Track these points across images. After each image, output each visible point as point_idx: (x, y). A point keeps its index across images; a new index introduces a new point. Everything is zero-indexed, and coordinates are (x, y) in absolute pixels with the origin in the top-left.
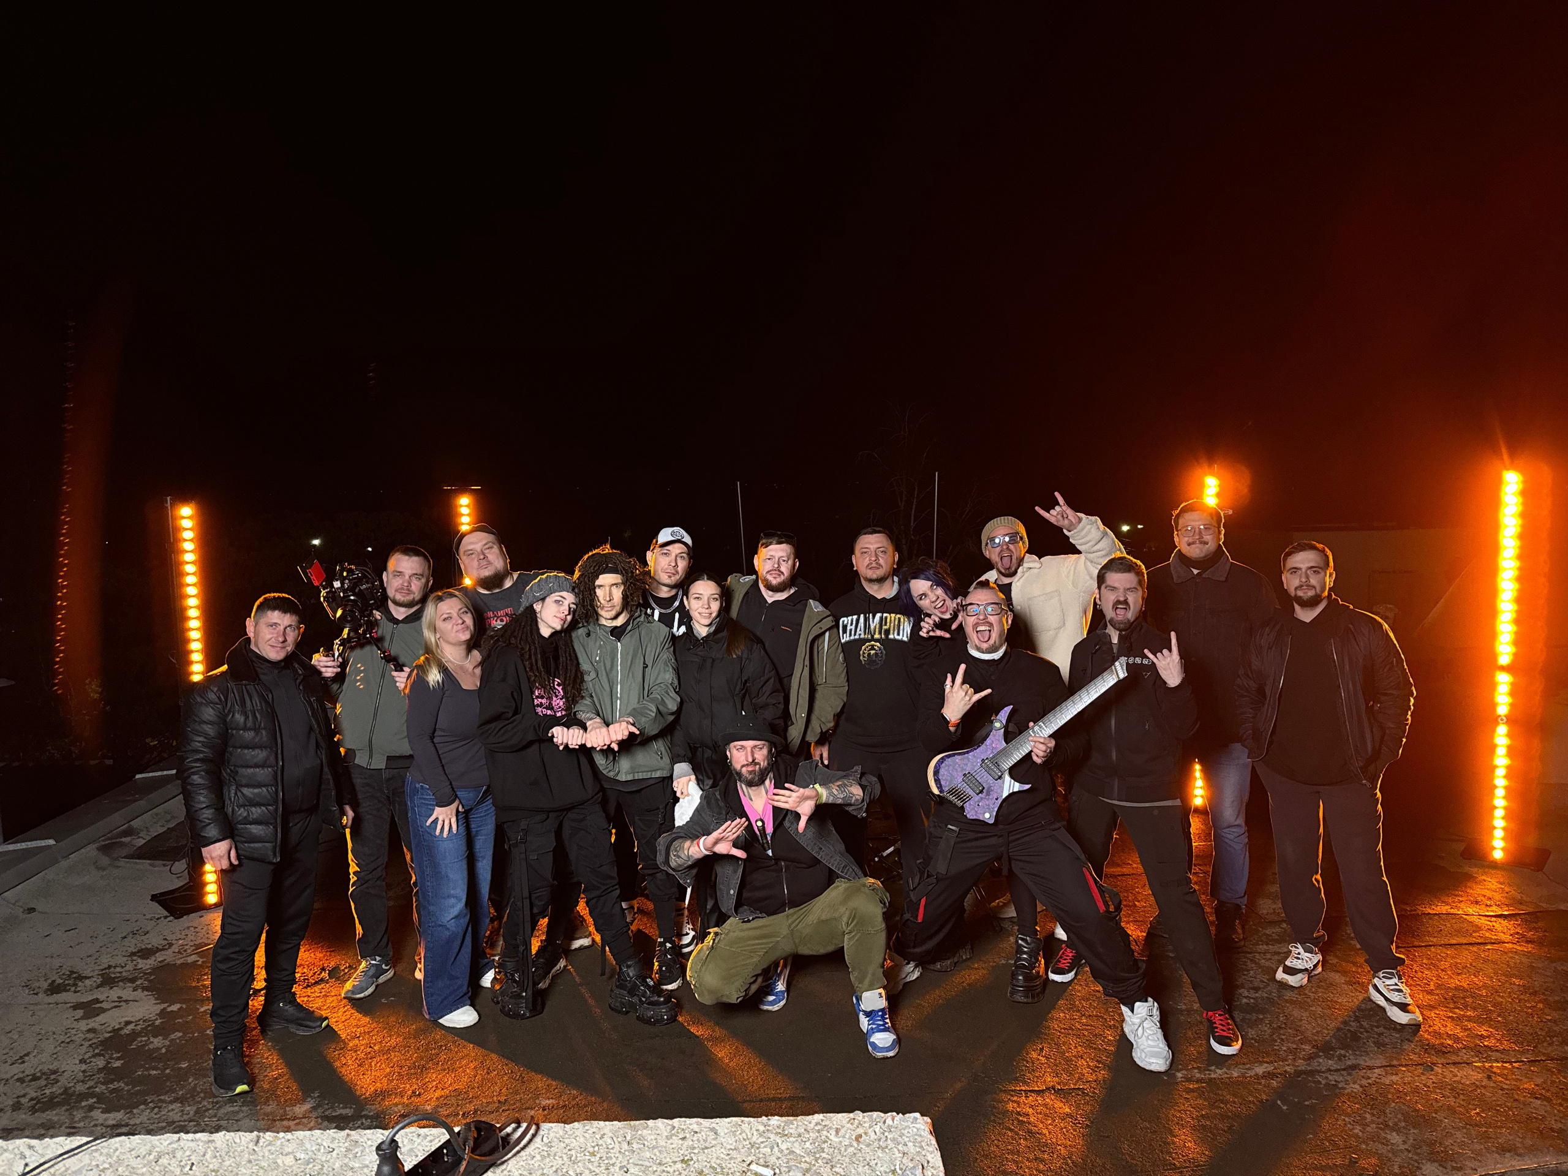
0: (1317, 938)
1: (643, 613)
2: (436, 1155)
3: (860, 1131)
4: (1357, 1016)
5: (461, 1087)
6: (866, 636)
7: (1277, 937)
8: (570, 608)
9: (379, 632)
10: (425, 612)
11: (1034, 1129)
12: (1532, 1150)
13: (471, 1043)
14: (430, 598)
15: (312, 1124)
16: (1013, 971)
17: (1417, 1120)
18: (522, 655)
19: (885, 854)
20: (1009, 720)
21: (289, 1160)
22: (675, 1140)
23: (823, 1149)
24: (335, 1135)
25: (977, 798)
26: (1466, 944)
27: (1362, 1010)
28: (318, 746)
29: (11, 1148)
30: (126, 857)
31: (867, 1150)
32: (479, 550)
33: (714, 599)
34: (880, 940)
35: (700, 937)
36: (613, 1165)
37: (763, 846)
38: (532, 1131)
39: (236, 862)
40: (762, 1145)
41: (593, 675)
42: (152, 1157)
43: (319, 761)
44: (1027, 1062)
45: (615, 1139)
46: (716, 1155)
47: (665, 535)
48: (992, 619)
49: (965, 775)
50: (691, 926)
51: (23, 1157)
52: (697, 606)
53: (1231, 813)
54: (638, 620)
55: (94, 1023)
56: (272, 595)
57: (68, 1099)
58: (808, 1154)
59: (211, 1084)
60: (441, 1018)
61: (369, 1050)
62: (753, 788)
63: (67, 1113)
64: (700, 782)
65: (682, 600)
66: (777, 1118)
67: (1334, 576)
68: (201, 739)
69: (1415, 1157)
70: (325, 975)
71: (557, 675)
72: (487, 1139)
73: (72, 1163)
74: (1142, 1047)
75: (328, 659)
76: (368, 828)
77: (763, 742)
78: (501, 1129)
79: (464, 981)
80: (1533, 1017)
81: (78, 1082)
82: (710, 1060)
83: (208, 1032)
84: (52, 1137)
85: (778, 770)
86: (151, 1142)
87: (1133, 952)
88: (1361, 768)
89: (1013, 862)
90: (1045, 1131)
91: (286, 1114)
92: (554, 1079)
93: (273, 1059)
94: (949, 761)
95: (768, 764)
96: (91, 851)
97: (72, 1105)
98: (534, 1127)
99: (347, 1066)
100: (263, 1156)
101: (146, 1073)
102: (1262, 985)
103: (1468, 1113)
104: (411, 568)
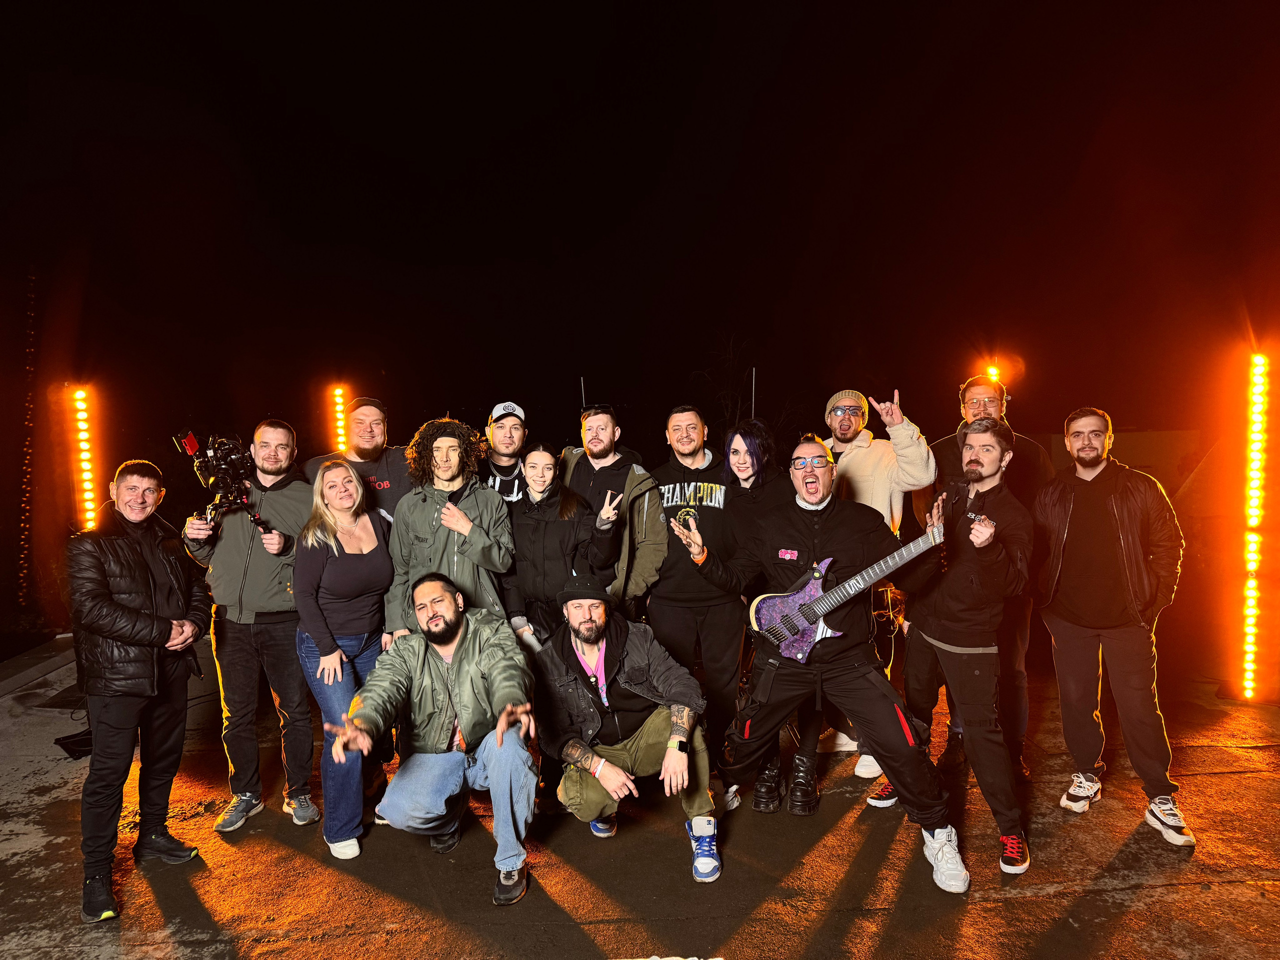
0: (1098, 768)
4: (1136, 839)
5: (313, 912)
6: (682, 503)
7: (1060, 768)
9: (250, 499)
16: (792, 789)
17: (1199, 936)
25: (792, 639)
26: (1228, 773)
27: (1141, 833)
30: (37, 706)
33: (548, 468)
47: (498, 410)
48: (817, 471)
49: (783, 617)
52: (532, 474)
56: (133, 461)
59: (80, 912)
62: (587, 645)
65: (520, 469)
67: (1113, 438)
70: (201, 809)
74: (942, 870)
75: (202, 522)
77: (598, 601)
88: (1139, 612)
92: (400, 901)
93: (142, 887)
94: (770, 602)
96: (7, 700)
99: (210, 893)
101: (23, 901)
102: (1048, 811)
103: (1247, 928)
104: (277, 439)
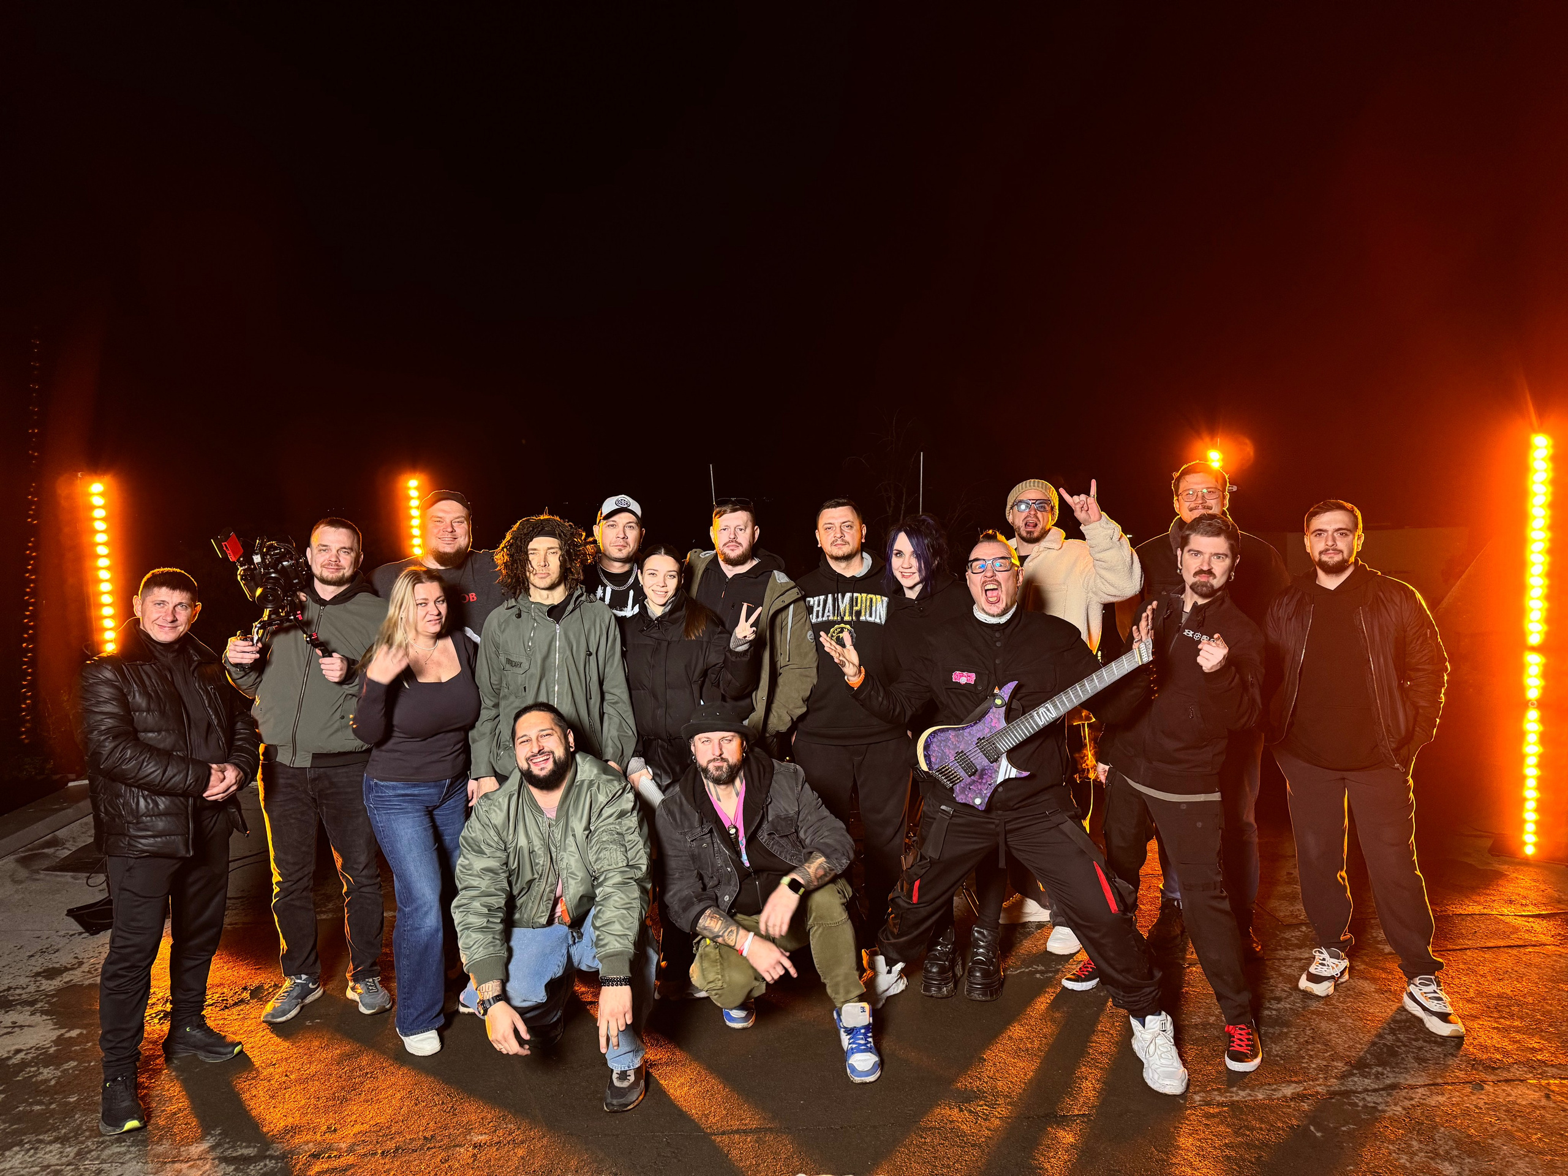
0: (1344, 942)
4: (1392, 1028)
6: (836, 618)
9: (305, 615)
16: (970, 967)
20: (1012, 697)
25: (968, 780)
26: (1504, 947)
30: (45, 870)
33: (671, 576)
47: (611, 504)
48: (1000, 576)
49: (957, 753)
52: (651, 583)
54: (580, 599)
56: (162, 569)
59: (99, 1121)
61: (284, 1079)
62: (722, 787)
65: (637, 576)
67: (1363, 538)
70: (246, 995)
74: (1155, 1066)
75: (246, 643)
77: (732, 733)
88: (1393, 750)
91: (179, 1156)
94: (942, 736)
95: (739, 761)
101: (28, 1108)
102: (1284, 995)
103: (1528, 1137)
104: (339, 541)
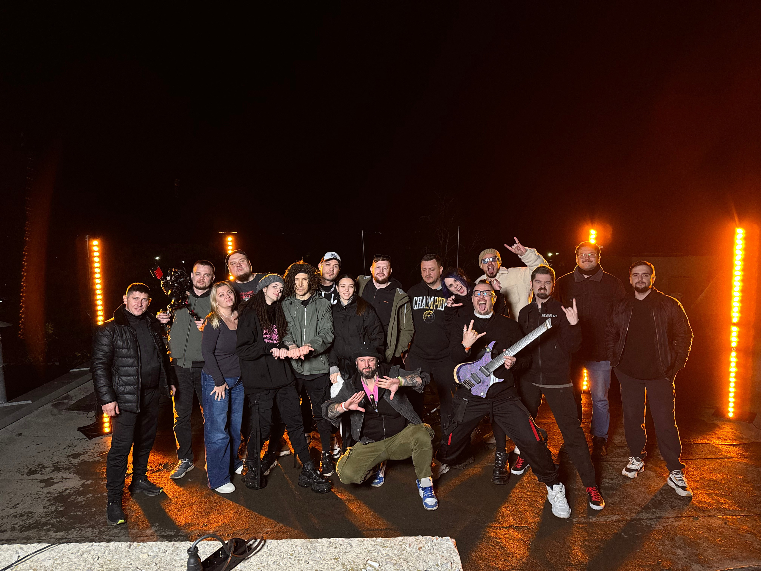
0: (643, 454)
1: (318, 294)
2: (216, 554)
3: (421, 545)
4: (661, 493)
5: (227, 522)
6: (427, 308)
7: (623, 454)
8: (280, 290)
9: (189, 301)
10: (211, 293)
11: (504, 546)
12: (746, 558)
13: (231, 500)
14: (214, 286)
15: (155, 539)
16: (494, 469)
17: (690, 543)
18: (258, 313)
19: (432, 412)
20: (494, 348)
21: (145, 556)
22: (331, 548)
23: (403, 553)
24: (167, 544)
25: (477, 385)
27: (665, 490)
28: (158, 356)
29: (11, 548)
31: (424, 554)
32: (237, 262)
33: (351, 287)
34: (430, 453)
35: (343, 451)
36: (301, 560)
37: (373, 407)
38: (262, 543)
39: (118, 413)
40: (374, 551)
41: (293, 323)
42: (79, 554)
43: (159, 364)
44: (501, 513)
45: (302, 547)
46: (351, 556)
47: (328, 256)
48: (486, 298)
49: (472, 374)
50: (338, 446)
51: (17, 553)
52: (342, 290)
53: (601, 394)
54: (315, 297)
55: (50, 489)
56: (136, 283)
57: (38, 526)
58: (396, 556)
59: (107, 519)
60: (217, 488)
61: (182, 503)
62: (368, 380)
63: (37, 532)
64: (342, 375)
65: (335, 288)
66: (380, 538)
67: (655, 278)
68: (101, 353)
69: (689, 561)
70: (160, 467)
71: (275, 323)
72: (241, 547)
73: (40, 556)
74: (557, 506)
75: (164, 314)
76: (183, 397)
77: (374, 357)
78: (248, 542)
79: (227, 470)
80: (747, 494)
81: (43, 517)
82: (347, 510)
83: (105, 494)
84: (31, 543)
85: (380, 370)
86: (79, 546)
87: (553, 460)
88: (665, 372)
89: (495, 417)
90: (509, 547)
91: (142, 534)
92: (271, 518)
93: (136, 508)
94: (464, 367)
95: (376, 368)
96: (49, 406)
97: (40, 528)
98: (263, 541)
99: (172, 511)
100: (133, 554)
101: (75, 513)
102: (615, 477)
103: (715, 540)
104: (204, 271)
